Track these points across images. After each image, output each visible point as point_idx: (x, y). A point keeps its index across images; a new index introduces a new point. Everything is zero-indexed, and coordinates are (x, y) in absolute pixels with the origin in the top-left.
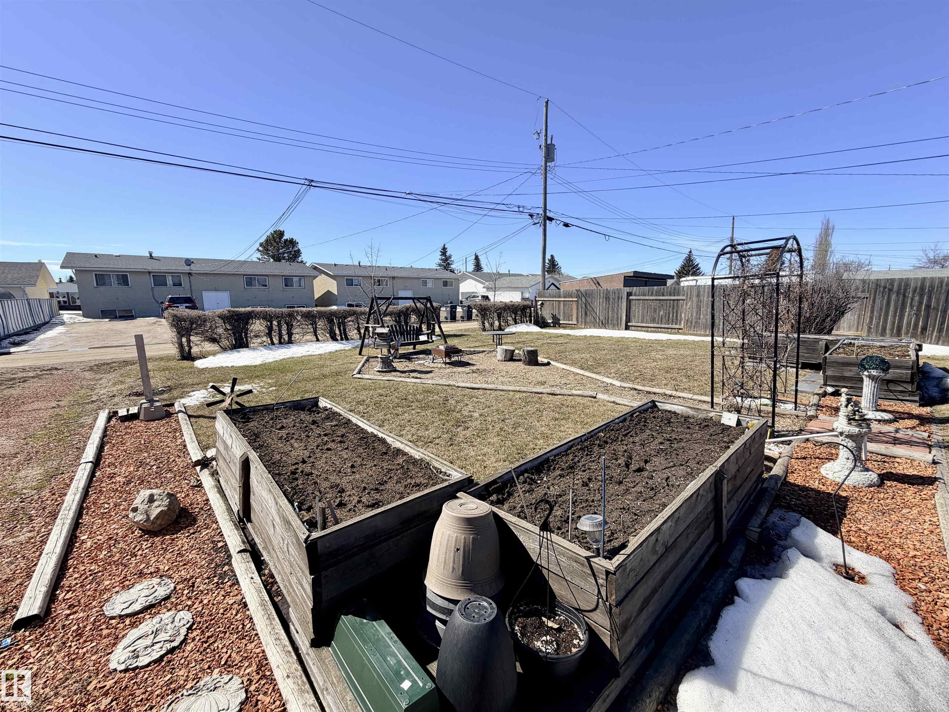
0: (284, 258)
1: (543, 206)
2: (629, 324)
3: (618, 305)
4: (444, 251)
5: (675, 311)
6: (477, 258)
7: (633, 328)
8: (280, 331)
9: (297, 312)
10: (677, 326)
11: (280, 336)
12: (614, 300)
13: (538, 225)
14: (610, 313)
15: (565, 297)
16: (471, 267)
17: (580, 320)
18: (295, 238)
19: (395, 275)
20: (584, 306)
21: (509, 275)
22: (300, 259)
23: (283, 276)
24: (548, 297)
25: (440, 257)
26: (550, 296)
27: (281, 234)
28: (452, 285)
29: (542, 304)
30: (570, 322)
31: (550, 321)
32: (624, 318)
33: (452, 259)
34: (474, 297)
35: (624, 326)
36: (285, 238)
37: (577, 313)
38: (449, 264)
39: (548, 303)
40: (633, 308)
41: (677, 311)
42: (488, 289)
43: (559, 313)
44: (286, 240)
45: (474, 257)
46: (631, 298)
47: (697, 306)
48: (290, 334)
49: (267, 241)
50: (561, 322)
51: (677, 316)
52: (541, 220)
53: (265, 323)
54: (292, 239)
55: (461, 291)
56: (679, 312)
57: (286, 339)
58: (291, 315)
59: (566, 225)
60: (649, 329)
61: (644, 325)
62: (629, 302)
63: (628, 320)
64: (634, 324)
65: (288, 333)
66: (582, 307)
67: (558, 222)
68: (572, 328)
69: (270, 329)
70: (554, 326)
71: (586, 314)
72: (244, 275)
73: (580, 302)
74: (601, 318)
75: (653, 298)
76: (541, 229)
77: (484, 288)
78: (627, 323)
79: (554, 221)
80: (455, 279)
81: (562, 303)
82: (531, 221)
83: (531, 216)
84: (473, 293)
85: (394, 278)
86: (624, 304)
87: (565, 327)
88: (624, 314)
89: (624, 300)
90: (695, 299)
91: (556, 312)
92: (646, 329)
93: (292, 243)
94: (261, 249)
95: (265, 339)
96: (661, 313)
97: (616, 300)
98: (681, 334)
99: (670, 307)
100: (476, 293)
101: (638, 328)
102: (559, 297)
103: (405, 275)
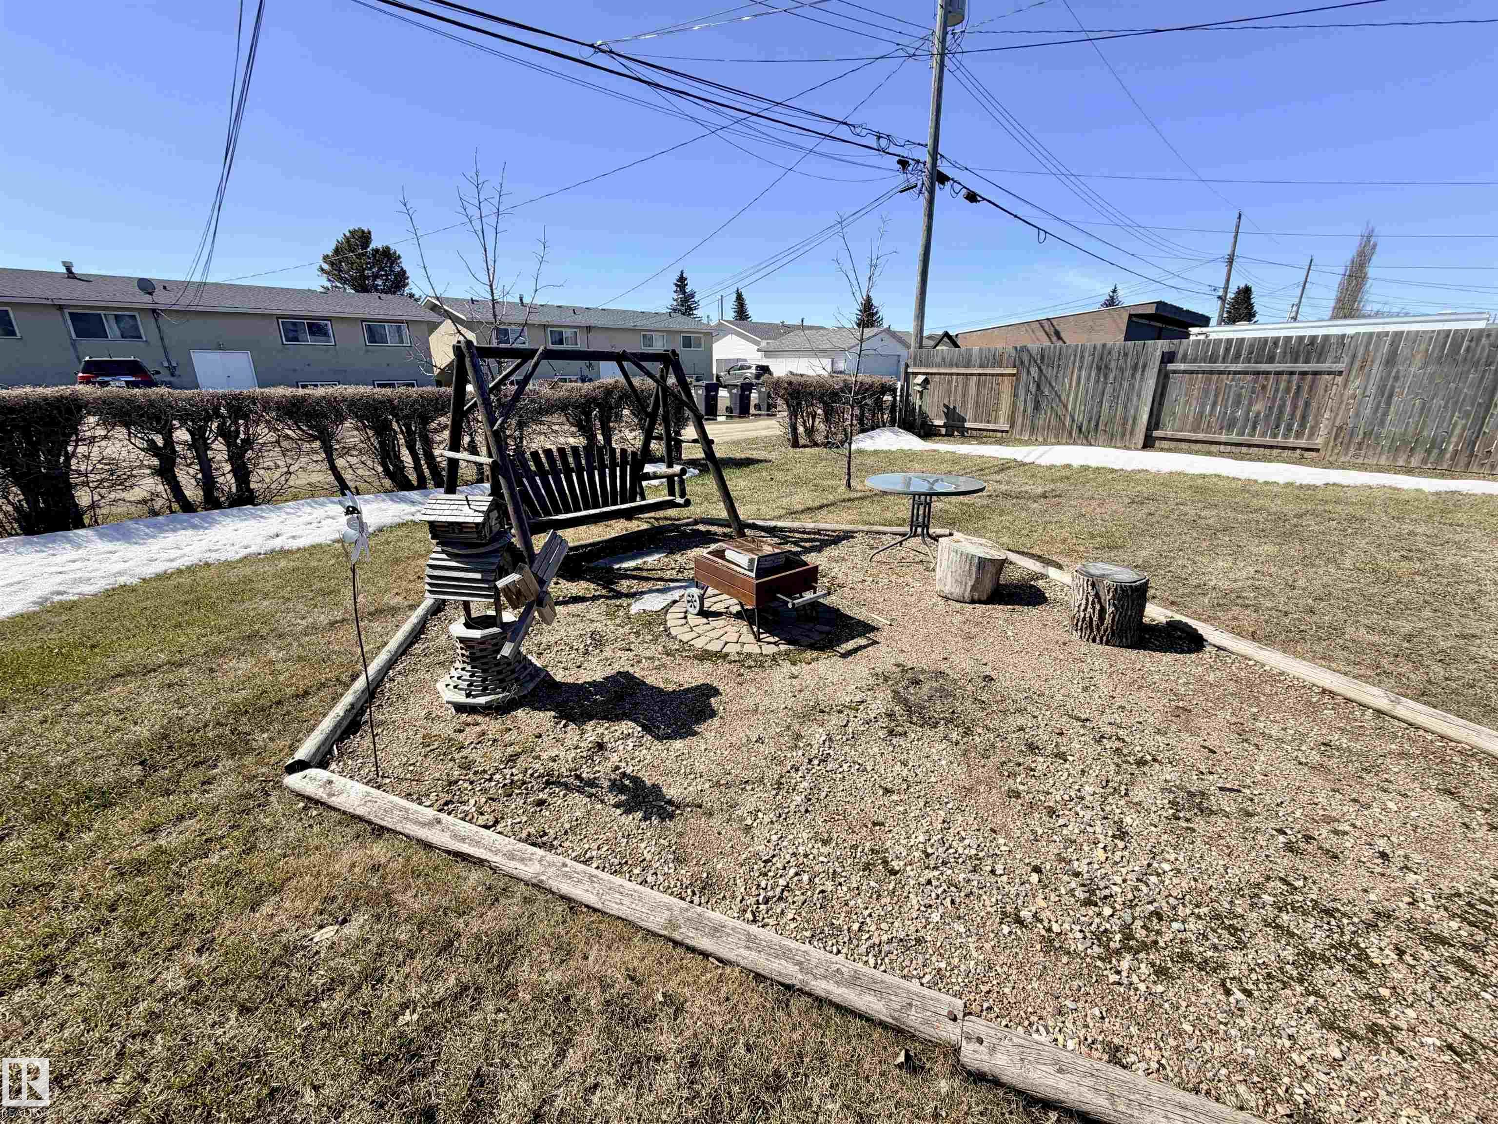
0: (376, 288)
1: (930, 142)
2: (1155, 434)
3: (1132, 386)
4: (681, 283)
5: (1301, 404)
6: (740, 298)
7: (1165, 444)
8: (204, 461)
10: (1303, 442)
11: (208, 481)
12: (1122, 370)
13: (916, 190)
14: (1106, 405)
15: (981, 366)
16: (730, 314)
17: (1019, 420)
18: (393, 248)
19: (593, 322)
20: (1033, 388)
21: (802, 327)
22: (407, 290)
23: (363, 320)
24: (939, 366)
25: (675, 296)
26: (943, 363)
27: (364, 238)
28: (699, 346)
29: (926, 382)
30: (991, 426)
31: (940, 422)
32: (1145, 417)
33: (696, 299)
34: (742, 368)
35: (1140, 437)
36: (373, 245)
37: (1014, 405)
38: (691, 309)
39: (937, 379)
40: (1173, 392)
41: (1307, 404)
42: (768, 353)
43: (964, 403)
44: (376, 251)
45: (735, 296)
46: (1171, 367)
47: (1381, 389)
48: (242, 473)
49: (337, 251)
50: (967, 425)
51: (1304, 417)
52: (925, 178)
53: (145, 438)
54: (388, 248)
55: (715, 357)
56: (1314, 404)
59: (972, 197)
60: (1214, 448)
61: (1200, 436)
62: (1164, 378)
63: (1154, 422)
64: (1170, 433)
65: (233, 468)
66: (1028, 391)
67: (957, 187)
68: (999, 442)
69: (167, 455)
70: (949, 434)
71: (1037, 407)
72: (278, 317)
73: (1024, 376)
74: (1079, 418)
75: (1240, 367)
76: (923, 201)
77: (758, 350)
78: (1149, 428)
79: (948, 184)
80: (705, 334)
81: (974, 380)
82: (902, 177)
83: (903, 163)
84: (738, 360)
85: (589, 328)
86: (1151, 383)
87: (980, 436)
88: (1147, 409)
89: (1151, 373)
90: (1377, 370)
91: (955, 401)
92: (1206, 447)
93: (387, 256)
94: (326, 267)
96: (1256, 408)
97: (1128, 373)
98: (1314, 463)
99: (1288, 390)
100: (745, 360)
101: (1178, 444)
102: (968, 365)
103: (610, 324)
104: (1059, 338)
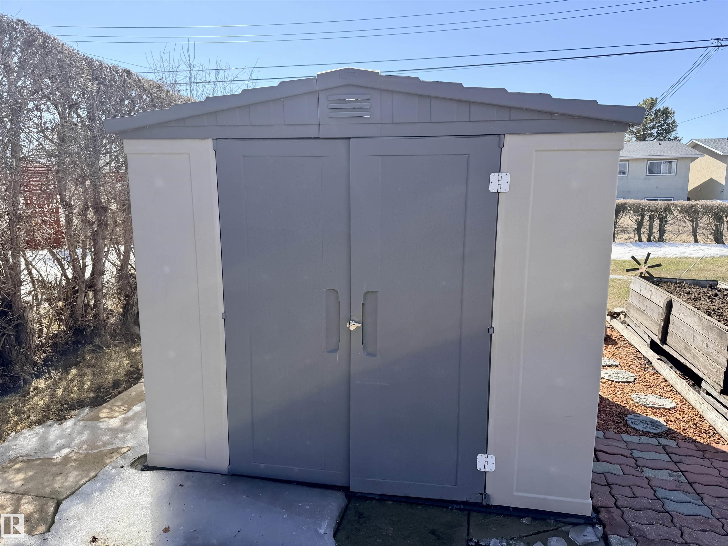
0: (651, 135)
8: (651, 227)
9: (676, 206)
11: (650, 234)
18: (670, 107)
22: (673, 135)
23: (647, 160)
27: (653, 103)
36: (657, 108)
44: (658, 111)
48: (662, 232)
53: (635, 218)
54: (667, 108)
57: (657, 237)
58: (667, 209)
65: (660, 230)
69: (640, 224)
93: (666, 113)
95: (632, 235)
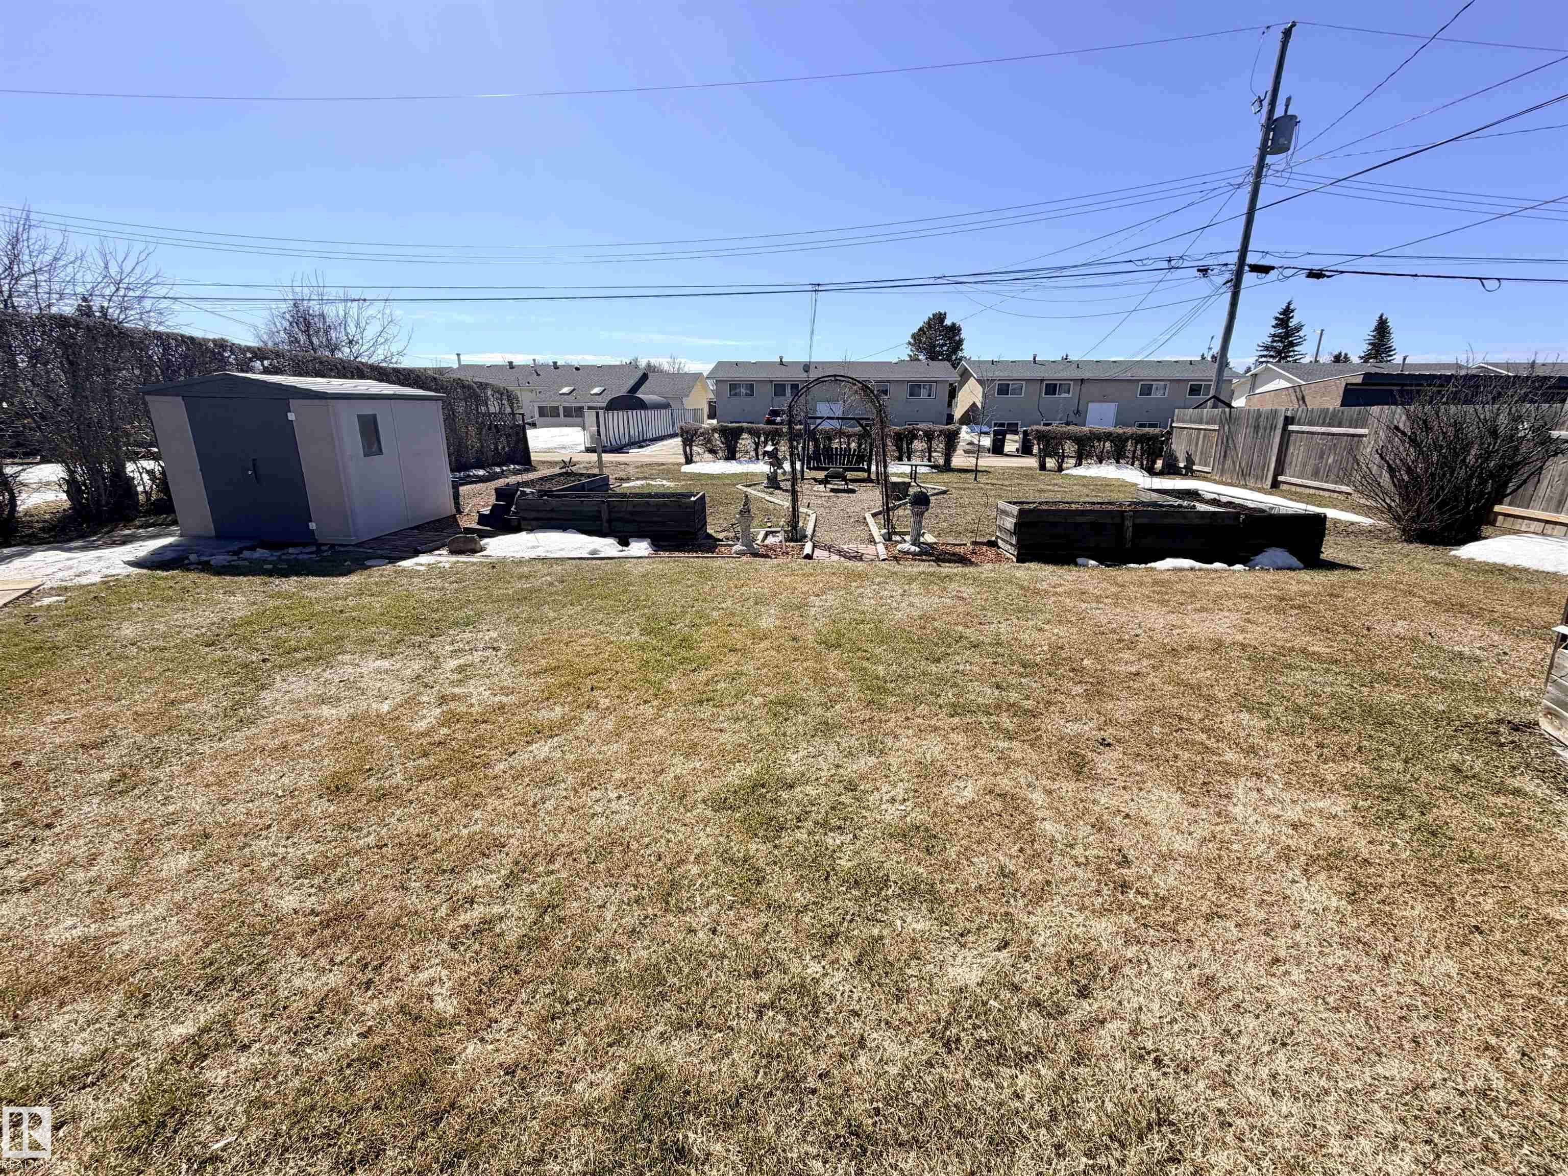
1: (1238, 247)
2: (1281, 478)
5: (1351, 457)
7: (1285, 487)
10: (1347, 489)
12: (1265, 429)
14: (1256, 454)
15: (1207, 423)
17: (1217, 465)
18: (958, 323)
20: (1225, 441)
23: (909, 382)
24: (1188, 423)
25: (1269, 330)
26: (1190, 421)
30: (1205, 470)
31: (1182, 465)
32: (1273, 465)
35: (1268, 483)
36: (944, 324)
37: (1216, 453)
39: (1185, 433)
40: (1291, 447)
43: (1196, 451)
46: (1291, 428)
49: (921, 329)
50: (1195, 468)
52: (1229, 275)
54: (955, 324)
59: (1316, 275)
61: (1302, 481)
62: (1286, 435)
63: (1279, 470)
64: (1289, 478)
66: (1222, 443)
68: (1206, 479)
70: (1186, 475)
71: (1225, 456)
73: (1221, 432)
74: (1243, 464)
75: (1324, 429)
78: (1276, 474)
79: (1264, 272)
81: (1202, 434)
83: (1204, 270)
85: (1082, 381)
86: (1277, 439)
87: (1198, 477)
88: (1274, 459)
89: (1278, 432)
91: (1192, 450)
93: (953, 330)
96: (1331, 460)
97: (1268, 431)
99: (1345, 448)
101: (1292, 487)
102: (1201, 423)
103: (1104, 376)
104: (1304, 402)
